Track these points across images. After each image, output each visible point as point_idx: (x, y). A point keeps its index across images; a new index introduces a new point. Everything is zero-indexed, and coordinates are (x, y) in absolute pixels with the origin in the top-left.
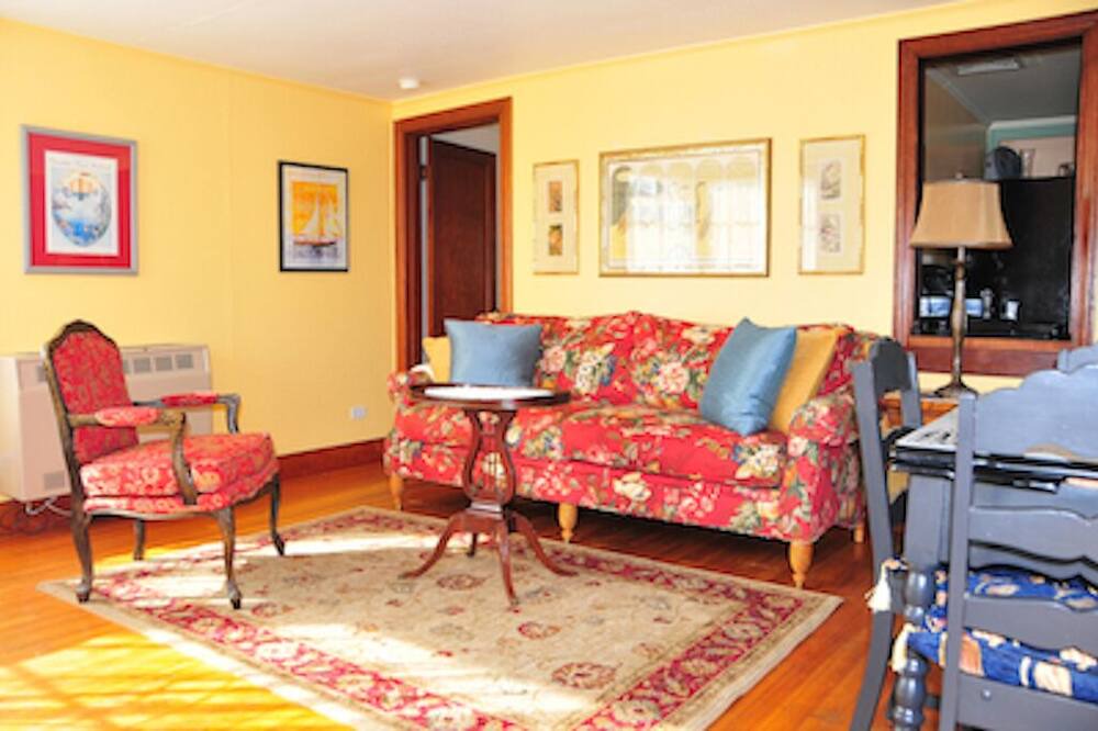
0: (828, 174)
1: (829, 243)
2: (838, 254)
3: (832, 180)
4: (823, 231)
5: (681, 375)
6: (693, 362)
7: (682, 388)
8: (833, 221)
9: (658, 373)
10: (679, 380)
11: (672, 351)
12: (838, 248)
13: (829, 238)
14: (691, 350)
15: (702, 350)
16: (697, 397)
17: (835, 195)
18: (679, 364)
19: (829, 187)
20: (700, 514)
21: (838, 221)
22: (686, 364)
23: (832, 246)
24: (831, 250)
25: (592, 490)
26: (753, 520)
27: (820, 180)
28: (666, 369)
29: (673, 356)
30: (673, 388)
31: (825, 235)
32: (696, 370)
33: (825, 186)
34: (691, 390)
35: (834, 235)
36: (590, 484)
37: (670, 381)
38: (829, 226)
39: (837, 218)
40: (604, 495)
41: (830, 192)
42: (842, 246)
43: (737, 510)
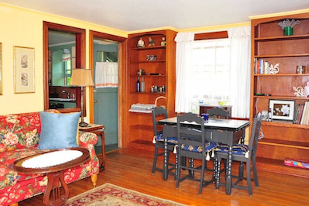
0: (23, 59)
1: (24, 82)
2: (27, 86)
3: (24, 61)
4: (22, 79)
5: (14, 137)
6: (17, 131)
7: (17, 142)
8: (25, 75)
9: (4, 139)
10: (15, 139)
11: (7, 128)
12: (27, 85)
13: (24, 81)
14: (14, 127)
15: (19, 126)
16: (23, 144)
17: (26, 67)
18: (12, 133)
19: (24, 64)
20: (71, 179)
21: (27, 76)
22: (14, 132)
23: (25, 84)
24: (25, 85)
25: (30, 190)
26: (86, 173)
27: (20, 61)
28: (7, 136)
29: (8, 130)
30: (13, 143)
31: (23, 80)
32: (20, 134)
33: (23, 63)
34: (21, 142)
35: (26, 80)
36: (29, 188)
37: (11, 140)
38: (24, 77)
39: (27, 74)
40: (35, 190)
41: (24, 65)
42: (28, 84)
43: (81, 172)
